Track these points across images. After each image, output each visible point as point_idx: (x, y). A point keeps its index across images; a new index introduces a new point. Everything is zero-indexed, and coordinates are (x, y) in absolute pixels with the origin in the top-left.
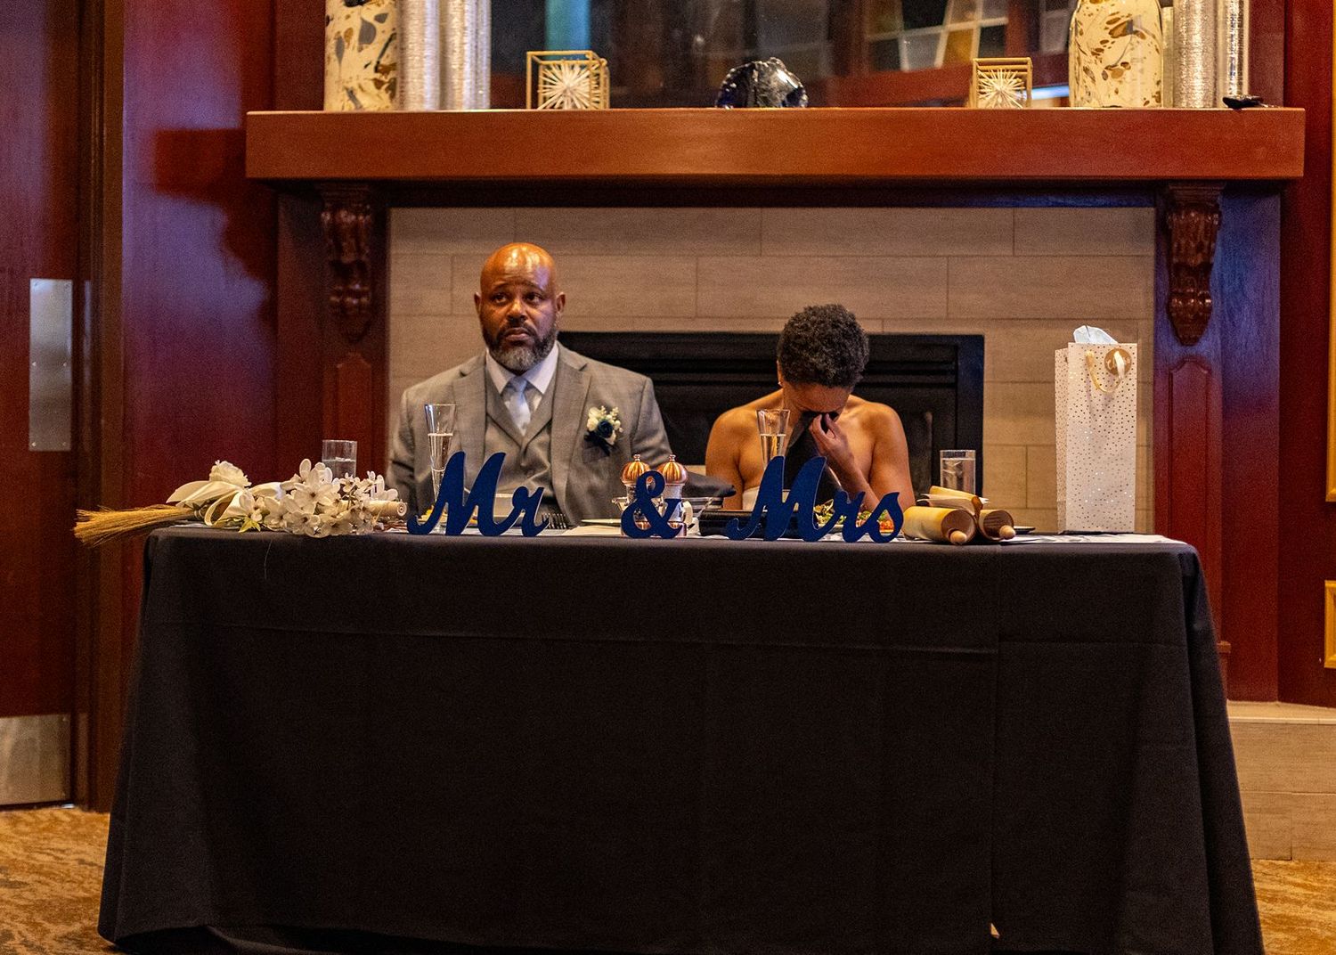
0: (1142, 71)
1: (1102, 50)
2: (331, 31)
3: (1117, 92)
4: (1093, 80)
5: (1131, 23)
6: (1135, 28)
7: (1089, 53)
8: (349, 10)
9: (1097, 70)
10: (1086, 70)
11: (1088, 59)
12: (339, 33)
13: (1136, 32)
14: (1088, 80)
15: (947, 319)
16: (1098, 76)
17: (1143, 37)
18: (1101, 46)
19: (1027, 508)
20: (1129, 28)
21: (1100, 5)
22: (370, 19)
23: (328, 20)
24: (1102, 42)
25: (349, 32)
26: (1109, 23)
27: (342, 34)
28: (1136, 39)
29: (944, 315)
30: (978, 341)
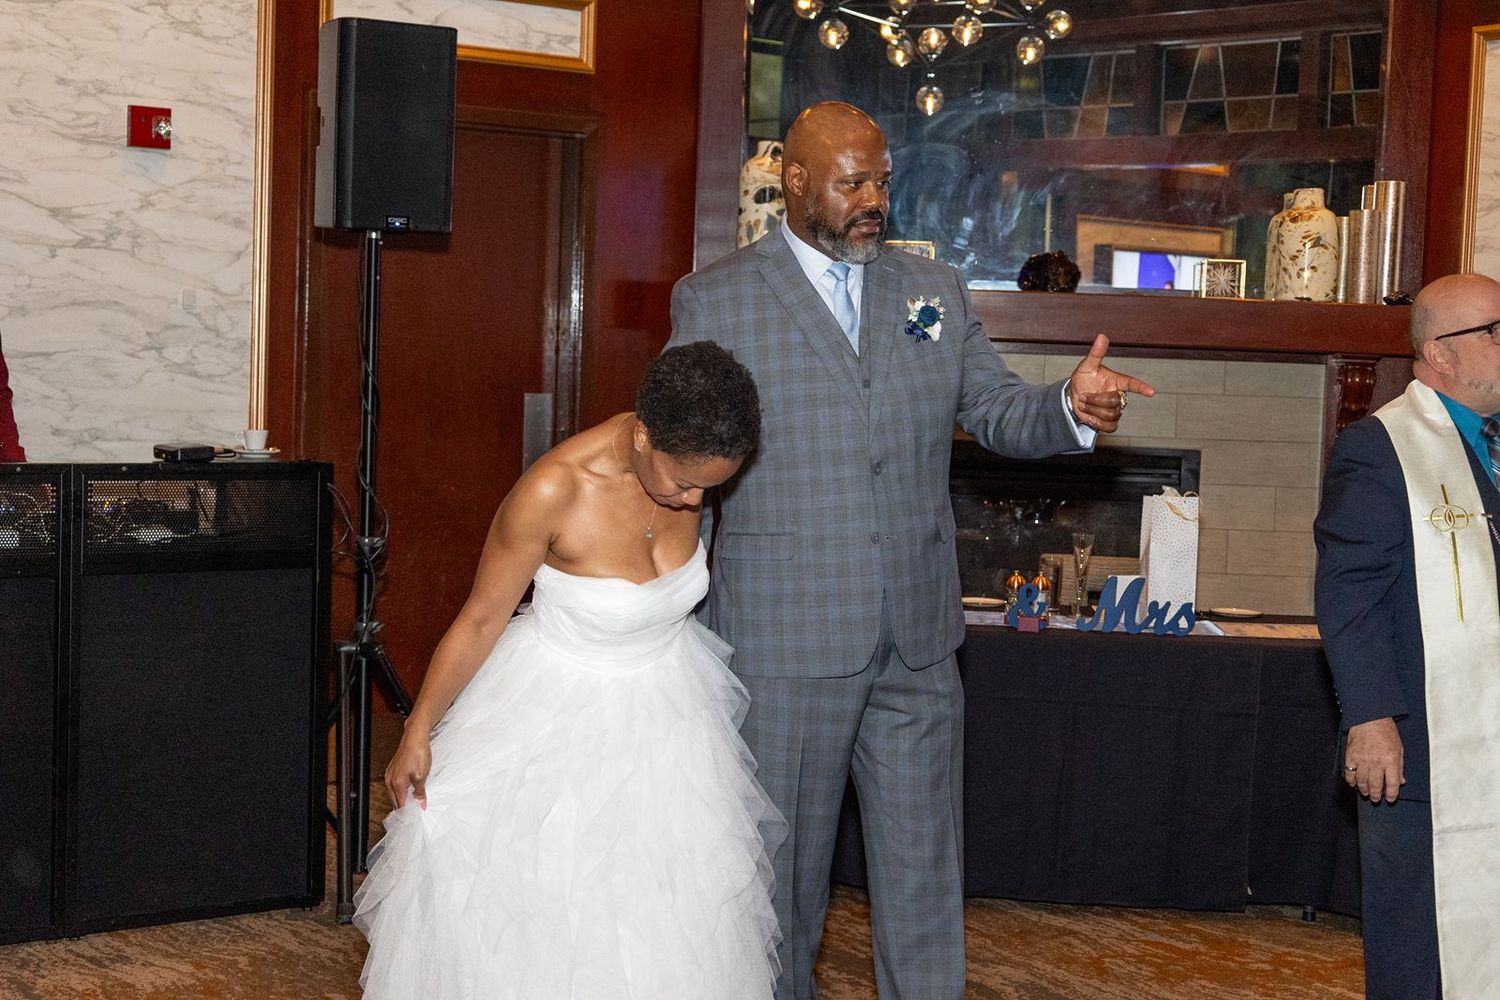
0: (1324, 273)
1: (1297, 257)
2: (745, 218)
3: (1307, 287)
4: (1290, 277)
5: (1319, 239)
6: (1321, 243)
7: (1288, 258)
8: (758, 206)
9: (1293, 271)
10: (1285, 270)
11: (1287, 262)
12: (749, 222)
13: (1323, 245)
14: (1287, 277)
15: (1176, 438)
16: (1294, 275)
17: (1326, 248)
18: (1297, 254)
19: (1227, 574)
20: (1317, 243)
21: (1296, 225)
22: (774, 213)
23: (740, 211)
24: (1298, 251)
25: (757, 222)
26: (1304, 238)
27: (752, 223)
28: (1321, 249)
29: (1173, 436)
30: (1198, 453)
